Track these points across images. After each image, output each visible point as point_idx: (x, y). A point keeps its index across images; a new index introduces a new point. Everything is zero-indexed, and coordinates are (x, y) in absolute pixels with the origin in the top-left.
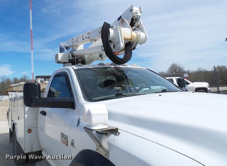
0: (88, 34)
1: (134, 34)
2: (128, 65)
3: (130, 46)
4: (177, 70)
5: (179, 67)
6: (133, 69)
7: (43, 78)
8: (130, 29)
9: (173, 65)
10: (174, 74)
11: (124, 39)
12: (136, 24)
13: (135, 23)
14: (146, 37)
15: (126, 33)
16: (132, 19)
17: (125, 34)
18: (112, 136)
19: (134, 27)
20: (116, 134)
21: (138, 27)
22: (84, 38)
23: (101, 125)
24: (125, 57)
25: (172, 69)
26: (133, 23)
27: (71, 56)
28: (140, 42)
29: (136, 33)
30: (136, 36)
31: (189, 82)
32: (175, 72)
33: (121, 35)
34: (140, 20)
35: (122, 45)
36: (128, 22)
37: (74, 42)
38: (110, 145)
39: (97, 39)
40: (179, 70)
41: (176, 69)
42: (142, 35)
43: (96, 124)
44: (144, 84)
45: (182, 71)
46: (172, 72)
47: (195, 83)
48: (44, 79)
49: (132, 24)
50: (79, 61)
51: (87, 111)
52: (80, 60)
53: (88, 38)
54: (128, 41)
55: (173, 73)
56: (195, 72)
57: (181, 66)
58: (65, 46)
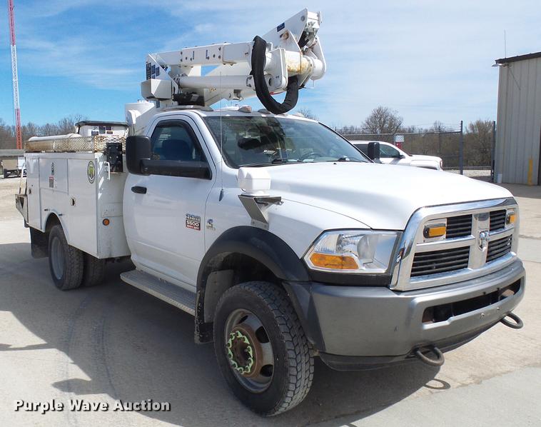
0: (220, 49)
1: (304, 60)
2: (289, 116)
3: (295, 82)
4: (386, 125)
5: (392, 118)
6: (297, 122)
7: (98, 127)
8: (299, 54)
9: (379, 111)
10: (379, 133)
11: (288, 71)
12: (309, 42)
13: (308, 40)
14: (324, 68)
15: (292, 59)
16: (304, 35)
17: (291, 63)
18: (273, 207)
19: (305, 47)
20: (278, 204)
21: (312, 48)
22: (210, 55)
23: (262, 192)
24: (287, 102)
25: (376, 123)
26: (305, 40)
27: (177, 87)
28: (313, 75)
29: (308, 60)
30: (307, 66)
31: (402, 153)
32: (382, 128)
33: (285, 65)
34: (317, 36)
35: (285, 82)
36: (296, 38)
37: (184, 60)
38: (270, 214)
39: (235, 61)
40: (391, 125)
41: (384, 122)
42: (318, 64)
43: (257, 191)
44: (312, 150)
45: (397, 128)
46: (373, 130)
47: (415, 157)
48: (100, 129)
49: (302, 42)
50: (193, 98)
51: (245, 175)
52: (195, 97)
53: (219, 57)
54: (294, 75)
55: (376, 133)
56: (427, 130)
57: (397, 116)
58: (160, 63)
